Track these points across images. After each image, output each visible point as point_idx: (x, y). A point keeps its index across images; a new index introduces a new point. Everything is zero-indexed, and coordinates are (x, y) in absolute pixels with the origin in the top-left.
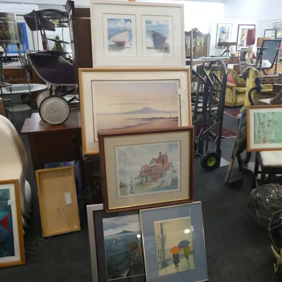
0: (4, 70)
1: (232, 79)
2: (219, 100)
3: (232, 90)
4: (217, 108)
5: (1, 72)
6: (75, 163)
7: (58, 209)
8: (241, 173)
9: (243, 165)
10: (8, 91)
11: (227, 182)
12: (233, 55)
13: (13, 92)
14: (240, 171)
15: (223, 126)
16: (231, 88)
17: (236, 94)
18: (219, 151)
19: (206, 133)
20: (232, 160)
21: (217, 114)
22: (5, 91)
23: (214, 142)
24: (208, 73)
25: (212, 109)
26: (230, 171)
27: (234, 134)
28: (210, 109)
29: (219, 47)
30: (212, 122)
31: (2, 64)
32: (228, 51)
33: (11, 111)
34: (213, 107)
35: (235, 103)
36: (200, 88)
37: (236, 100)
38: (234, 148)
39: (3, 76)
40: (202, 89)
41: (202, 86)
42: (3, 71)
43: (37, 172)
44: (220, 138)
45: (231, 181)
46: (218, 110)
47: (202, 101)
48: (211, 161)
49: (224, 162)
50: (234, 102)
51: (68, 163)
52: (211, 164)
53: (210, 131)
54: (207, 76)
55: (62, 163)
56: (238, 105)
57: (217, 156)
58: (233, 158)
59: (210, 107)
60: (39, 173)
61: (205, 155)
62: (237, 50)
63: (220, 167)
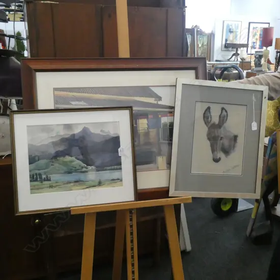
8: (269, 222)
11: (249, 236)
12: (243, 59)
14: (267, 219)
26: (255, 220)
29: (225, 49)
32: (236, 54)
45: (254, 234)
48: (226, 203)
52: (226, 208)
62: (248, 53)
63: (238, 211)
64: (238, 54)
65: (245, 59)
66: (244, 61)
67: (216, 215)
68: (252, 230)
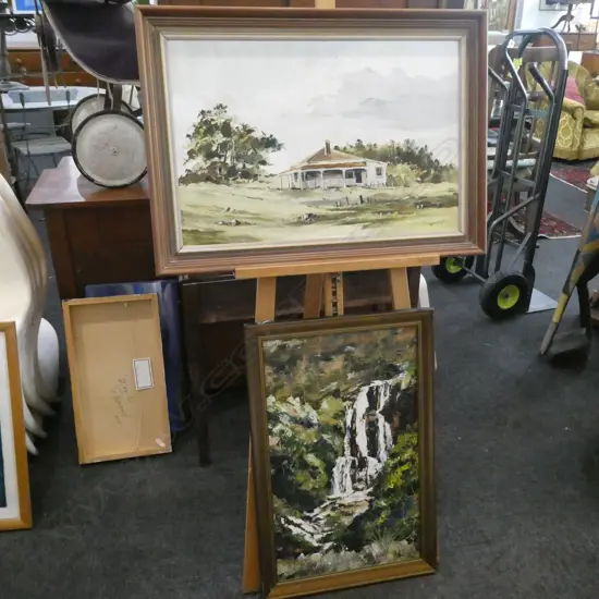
0: (10, 51)
1: (576, 91)
2: (538, 140)
3: (575, 119)
4: (532, 161)
5: (3, 55)
6: (164, 286)
7: (117, 399)
8: (584, 330)
9: (592, 311)
10: (15, 102)
11: (545, 353)
12: (580, 28)
13: (28, 106)
14: (583, 326)
15: (545, 209)
16: (572, 111)
17: (585, 127)
18: (529, 271)
19: (500, 223)
20: (563, 297)
21: (532, 178)
22: (9, 103)
23: (517, 247)
24: (516, 64)
25: (520, 162)
26: (558, 325)
27: (571, 230)
28: (516, 162)
29: (547, 7)
30: (517, 195)
31: (4, 35)
32: (568, 18)
33: (26, 153)
34: (522, 158)
35: (580, 151)
36: (493, 109)
37: (582, 143)
38: (573, 267)
39: (8, 66)
40: (497, 110)
41: (498, 103)
42: (7, 53)
43: (66, 304)
44: (534, 238)
45: (555, 350)
46: (534, 168)
47: (494, 141)
48: (507, 296)
49: (539, 301)
50: (575, 149)
51: (145, 285)
52: (506, 304)
53: (511, 219)
54: (513, 74)
55: (129, 286)
56: (585, 156)
57: (524, 284)
58: (566, 290)
59: (515, 158)
60: (71, 307)
61: (492, 279)
62: (594, 15)
63: (530, 311)
64: (572, 17)
65: (584, 29)
66: (583, 32)
67: (486, 316)
68: (551, 344)
